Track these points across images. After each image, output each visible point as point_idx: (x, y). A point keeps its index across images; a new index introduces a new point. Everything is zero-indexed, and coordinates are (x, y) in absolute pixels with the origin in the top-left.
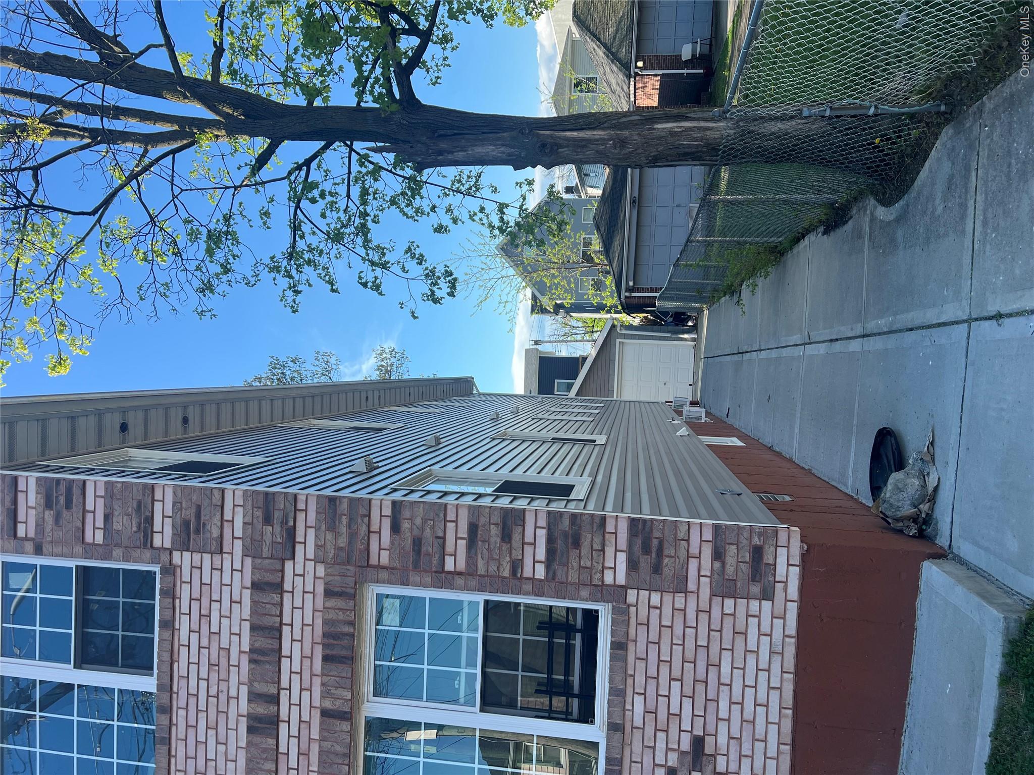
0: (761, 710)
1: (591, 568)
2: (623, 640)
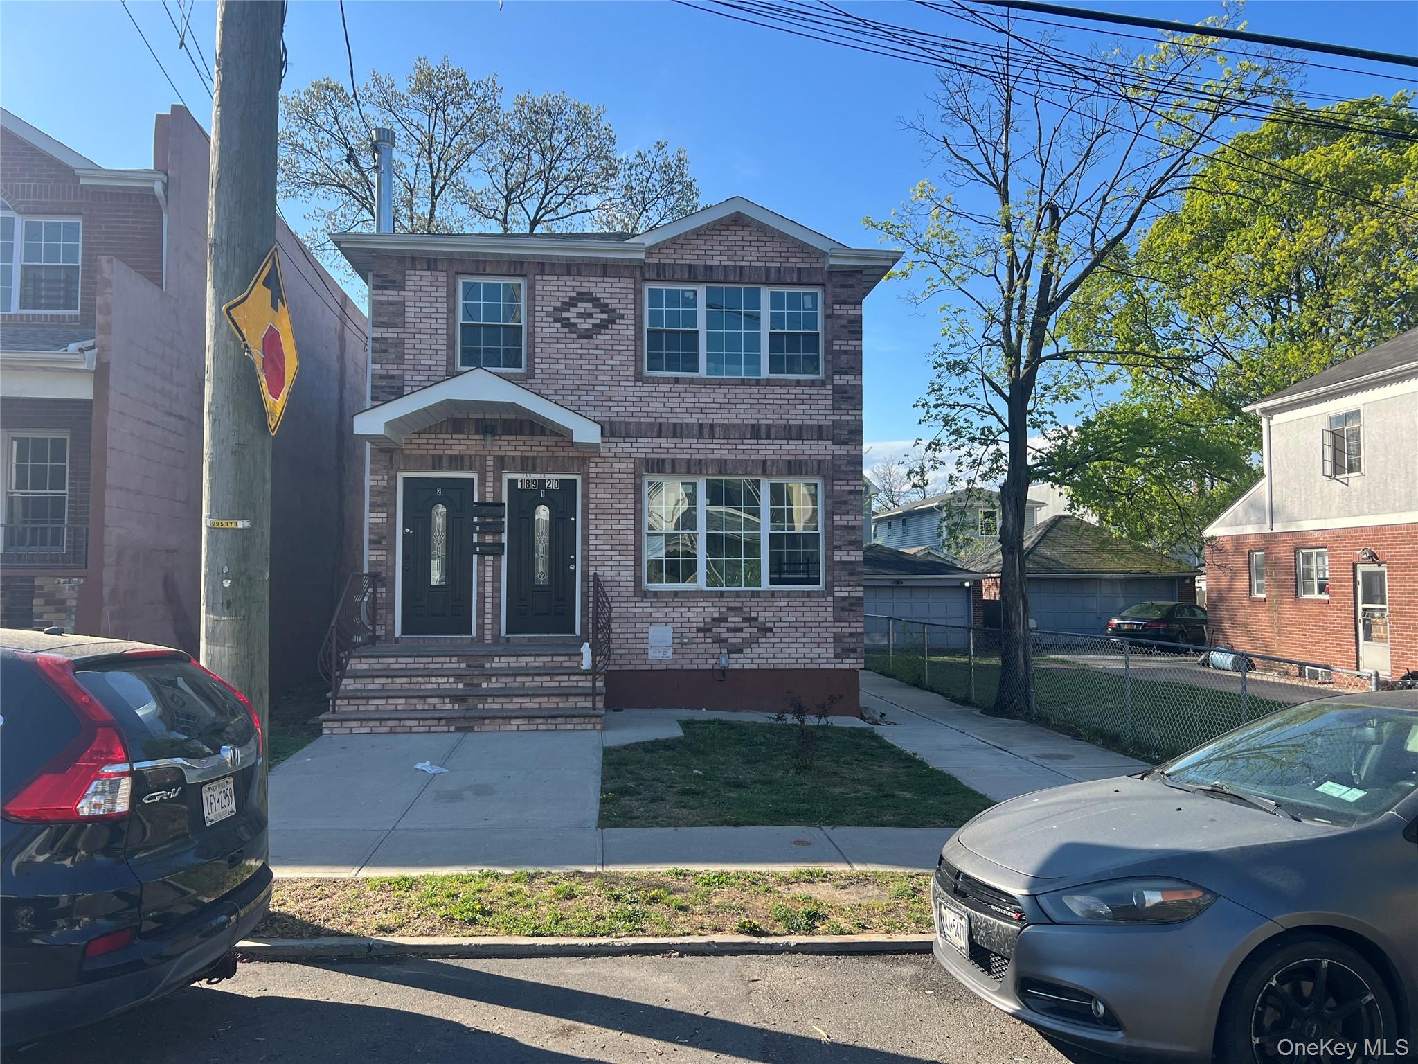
0: (787, 656)
1: (841, 581)
2: (811, 596)
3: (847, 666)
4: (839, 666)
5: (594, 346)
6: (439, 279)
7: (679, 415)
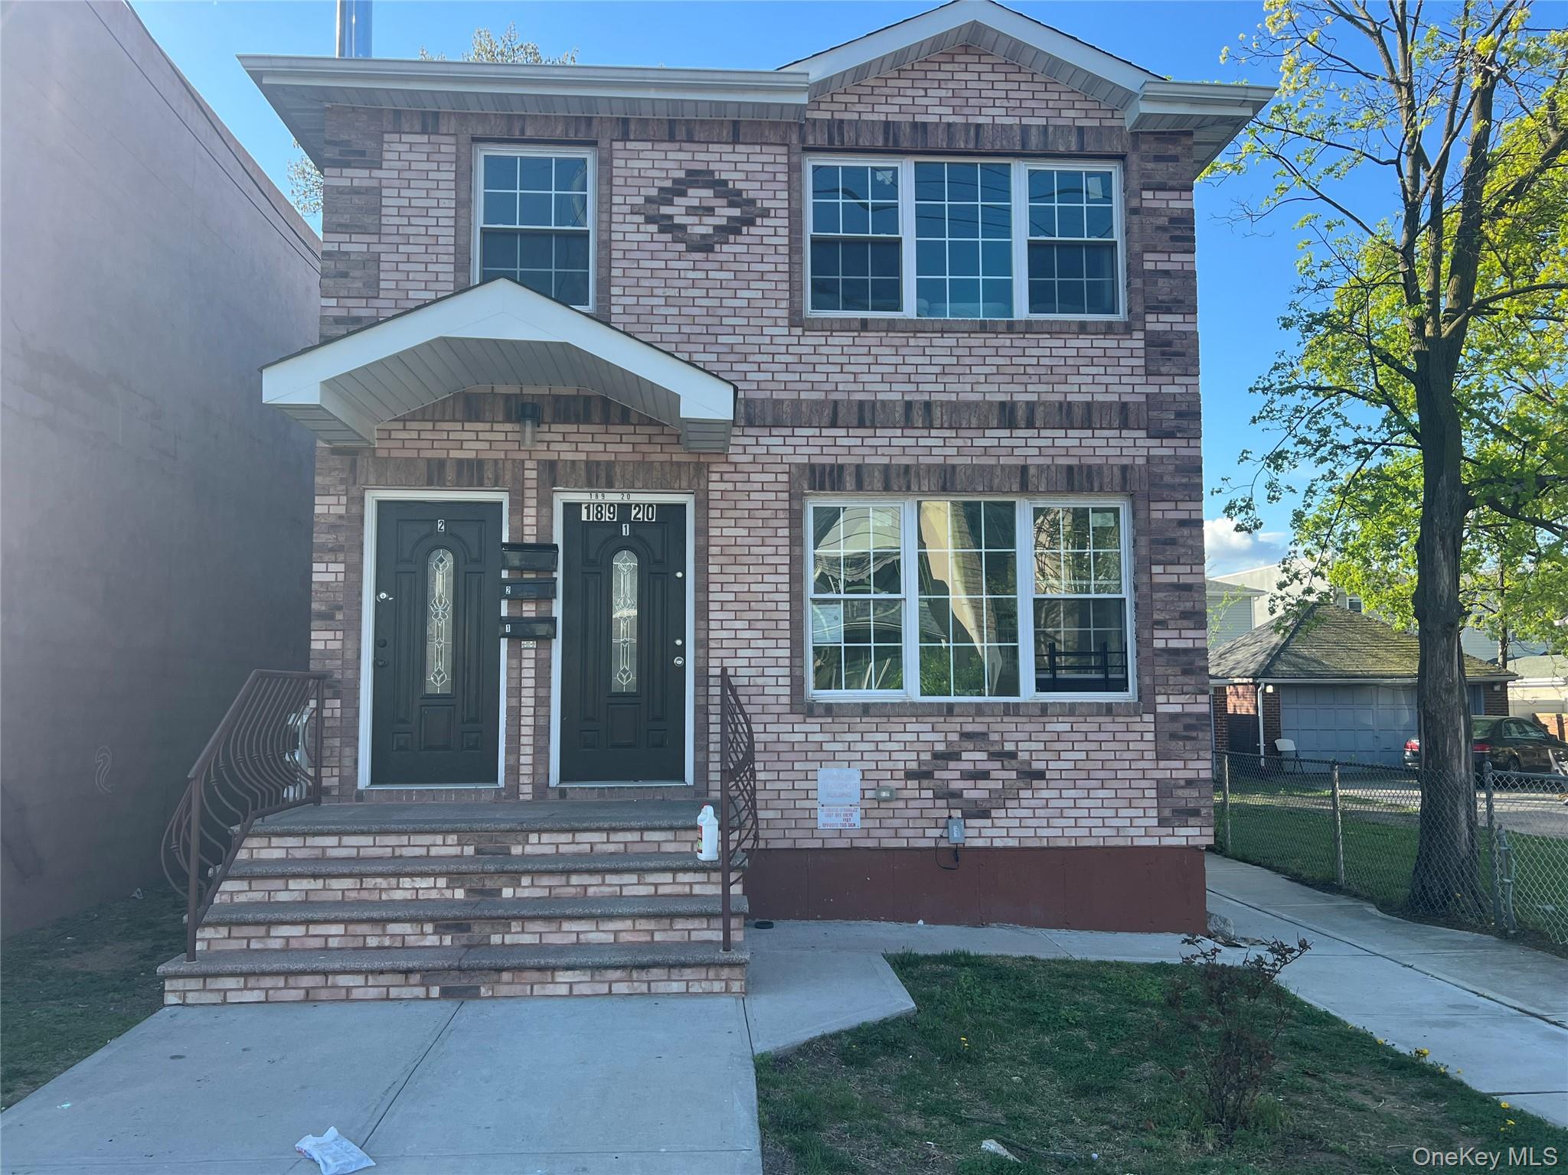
0: (1072, 822)
1: (1167, 685)
2: (1114, 712)
3: (1183, 842)
4: (1168, 841)
5: (717, 266)
6: (443, 148)
7: (868, 387)
